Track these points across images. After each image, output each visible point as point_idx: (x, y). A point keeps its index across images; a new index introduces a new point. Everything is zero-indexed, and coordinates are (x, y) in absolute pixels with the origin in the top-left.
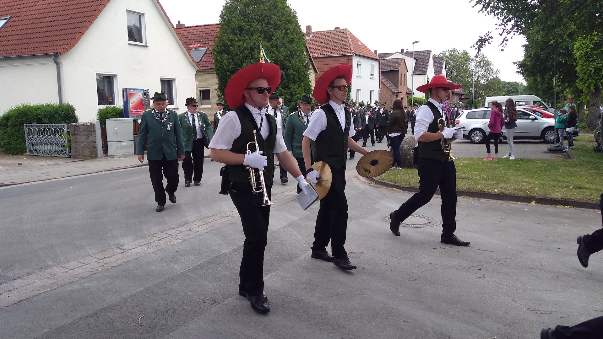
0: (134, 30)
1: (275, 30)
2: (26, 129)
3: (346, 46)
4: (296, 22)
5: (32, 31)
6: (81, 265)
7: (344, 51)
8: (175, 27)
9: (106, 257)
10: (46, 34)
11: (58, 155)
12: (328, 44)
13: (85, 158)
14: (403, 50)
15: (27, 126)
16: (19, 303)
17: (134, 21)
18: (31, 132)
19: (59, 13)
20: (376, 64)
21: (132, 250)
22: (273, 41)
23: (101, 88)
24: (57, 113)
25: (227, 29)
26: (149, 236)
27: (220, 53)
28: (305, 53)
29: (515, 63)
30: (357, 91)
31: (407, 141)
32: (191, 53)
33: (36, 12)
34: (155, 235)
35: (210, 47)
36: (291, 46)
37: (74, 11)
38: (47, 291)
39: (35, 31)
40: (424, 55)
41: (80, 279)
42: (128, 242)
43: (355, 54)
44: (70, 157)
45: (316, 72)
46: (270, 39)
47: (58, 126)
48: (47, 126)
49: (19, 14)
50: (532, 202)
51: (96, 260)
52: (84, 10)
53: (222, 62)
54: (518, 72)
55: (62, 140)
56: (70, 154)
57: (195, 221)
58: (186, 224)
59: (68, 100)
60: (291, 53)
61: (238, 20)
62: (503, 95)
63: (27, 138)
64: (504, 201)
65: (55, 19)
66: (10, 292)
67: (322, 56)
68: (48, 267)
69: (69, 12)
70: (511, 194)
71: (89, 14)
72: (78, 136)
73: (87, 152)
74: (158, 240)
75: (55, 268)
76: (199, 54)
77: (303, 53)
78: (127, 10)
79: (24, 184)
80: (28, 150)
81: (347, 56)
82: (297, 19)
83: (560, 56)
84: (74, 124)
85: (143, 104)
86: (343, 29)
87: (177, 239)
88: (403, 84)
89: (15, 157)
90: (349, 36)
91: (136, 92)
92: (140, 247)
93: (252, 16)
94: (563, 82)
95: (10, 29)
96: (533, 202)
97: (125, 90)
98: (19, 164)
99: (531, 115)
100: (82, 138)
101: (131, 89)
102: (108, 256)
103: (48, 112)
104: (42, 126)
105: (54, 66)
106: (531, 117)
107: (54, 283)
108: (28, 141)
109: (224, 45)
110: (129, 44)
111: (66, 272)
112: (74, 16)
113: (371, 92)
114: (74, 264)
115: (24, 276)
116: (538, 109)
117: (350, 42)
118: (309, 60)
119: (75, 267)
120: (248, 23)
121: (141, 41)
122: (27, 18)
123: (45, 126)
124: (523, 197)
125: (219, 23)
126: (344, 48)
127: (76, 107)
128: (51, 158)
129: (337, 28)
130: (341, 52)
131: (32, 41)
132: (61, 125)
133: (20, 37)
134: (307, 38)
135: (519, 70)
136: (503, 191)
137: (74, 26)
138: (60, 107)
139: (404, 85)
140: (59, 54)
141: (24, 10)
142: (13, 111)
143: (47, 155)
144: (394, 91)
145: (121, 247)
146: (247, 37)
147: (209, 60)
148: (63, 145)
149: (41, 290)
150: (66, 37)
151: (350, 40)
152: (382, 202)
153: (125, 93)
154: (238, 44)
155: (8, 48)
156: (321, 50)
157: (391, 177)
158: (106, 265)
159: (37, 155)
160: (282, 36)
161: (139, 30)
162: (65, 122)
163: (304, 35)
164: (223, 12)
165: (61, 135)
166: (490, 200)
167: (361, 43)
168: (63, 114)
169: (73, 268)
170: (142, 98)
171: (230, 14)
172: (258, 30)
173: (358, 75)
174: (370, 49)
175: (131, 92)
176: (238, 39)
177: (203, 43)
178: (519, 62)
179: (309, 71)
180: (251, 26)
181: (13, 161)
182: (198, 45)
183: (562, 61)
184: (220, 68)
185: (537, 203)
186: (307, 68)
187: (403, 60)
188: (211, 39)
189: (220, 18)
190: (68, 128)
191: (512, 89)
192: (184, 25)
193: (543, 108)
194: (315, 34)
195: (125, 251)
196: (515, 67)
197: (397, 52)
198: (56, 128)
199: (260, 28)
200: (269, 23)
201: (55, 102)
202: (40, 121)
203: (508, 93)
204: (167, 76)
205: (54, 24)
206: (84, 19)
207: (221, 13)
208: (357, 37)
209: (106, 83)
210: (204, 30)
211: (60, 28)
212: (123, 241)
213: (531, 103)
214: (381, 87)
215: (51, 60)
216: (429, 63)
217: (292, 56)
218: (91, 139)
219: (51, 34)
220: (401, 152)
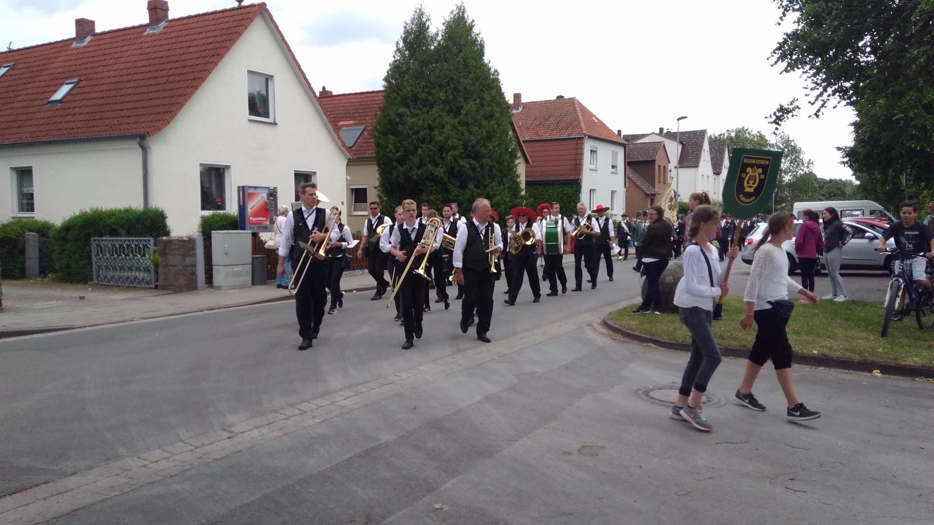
0: (257, 100)
1: (466, 99)
2: (93, 246)
3: (574, 123)
4: (497, 88)
5: (109, 100)
6: (168, 455)
7: (570, 131)
8: (318, 95)
9: (205, 443)
10: (129, 105)
11: (139, 285)
12: (546, 120)
13: (178, 289)
14: (661, 130)
15: (95, 240)
16: (72, 514)
17: (259, 88)
18: (101, 250)
19: (150, 75)
20: (620, 152)
21: (246, 434)
22: (462, 117)
23: (207, 185)
24: (140, 222)
25: (395, 98)
26: (271, 412)
27: (384, 133)
28: (511, 133)
29: (839, 149)
30: (590, 191)
31: (671, 270)
32: (341, 133)
33: (116, 73)
34: (280, 411)
35: (368, 125)
36: (489, 123)
37: (171, 72)
38: (115, 496)
39: (114, 100)
40: (694, 138)
41: (165, 477)
42: (239, 421)
43: (587, 136)
44: (156, 287)
45: (527, 162)
46: (457, 113)
47: (141, 241)
48: (125, 241)
49: (91, 76)
50: (874, 371)
51: (191, 448)
52: (185, 70)
53: (387, 148)
54: (844, 163)
55: (145, 262)
56: (157, 283)
57: (341, 390)
58: (327, 393)
59: (158, 202)
60: (488, 134)
61: (411, 85)
62: (822, 200)
63: (94, 259)
64: (828, 369)
65: (142, 83)
66: (61, 496)
67: (537, 138)
68: (118, 458)
69: (164, 73)
70: (840, 358)
71: (192, 76)
72: (170, 257)
73: (182, 281)
74: (285, 419)
75: (129, 460)
76: (352, 134)
77: (507, 135)
78: (249, 71)
79: (88, 329)
80: (95, 276)
81: (575, 138)
82: (500, 82)
83: (912, 139)
84: (165, 238)
85: (267, 210)
86: (570, 98)
87: (314, 417)
88: (662, 181)
89: (76, 286)
90: (578, 108)
91: (258, 191)
92: (257, 430)
93: (432, 79)
94: (918, 180)
95: (77, 98)
96: (876, 371)
97: (241, 189)
98: (82, 298)
99: (866, 232)
100: (176, 259)
101: (250, 187)
102: (208, 442)
103: (126, 220)
104: (117, 240)
105: (139, 152)
106: (867, 234)
107: (126, 483)
108: (96, 263)
109: (391, 122)
110: (250, 121)
111: (145, 466)
112: (171, 79)
113: (613, 192)
114: (157, 454)
115: (83, 471)
116: (878, 223)
117: (581, 117)
118: (517, 144)
119: (158, 459)
120: (426, 90)
121: (267, 115)
122: (103, 81)
123: (121, 241)
124: (860, 363)
125: (382, 89)
126: (571, 126)
127: (168, 213)
128: (128, 289)
129: (560, 97)
130: (567, 133)
131: (108, 115)
132: (145, 240)
133: (93, 109)
134: (514, 111)
135: (846, 160)
136: (826, 351)
137: (170, 93)
138: (144, 213)
139: (664, 183)
140: (146, 134)
141: (99, 70)
142: (75, 218)
143: (123, 284)
144: (648, 192)
145: (228, 429)
146: (425, 110)
147: (367, 144)
148: (147, 270)
149: (106, 493)
150: (159, 109)
151: (580, 114)
152: (632, 366)
153: (241, 192)
154: (410, 120)
155: (73, 125)
156: (535, 129)
157: (646, 326)
158: (206, 456)
159: (108, 284)
160: (474, 108)
161: (265, 100)
162: (151, 236)
163: (508, 106)
164: (390, 72)
165: (144, 255)
166: (805, 366)
167: (597, 119)
168: (148, 223)
169: (155, 460)
170: (266, 200)
171: (400, 76)
172: (441, 100)
173: (592, 167)
174: (610, 127)
175: (251, 191)
176: (411, 112)
177: (359, 118)
178: (846, 148)
179: (517, 162)
180: (430, 94)
181: (72, 292)
182: (351, 122)
183: (916, 147)
184: (383, 156)
185: (882, 372)
186: (513, 156)
187: (662, 145)
188: (371, 113)
189: (384, 83)
190: (155, 245)
191: (835, 190)
192: (331, 92)
193: (887, 222)
194: (526, 105)
195: (234, 434)
196: (840, 154)
197: (653, 133)
198: (138, 244)
199: (443, 96)
200: (456, 90)
201: (137, 205)
202: (114, 233)
203: (829, 197)
204: (304, 168)
205: (142, 90)
206: (185, 84)
207: (385, 74)
208: (591, 110)
209: (213, 178)
210: (361, 100)
211: (151, 96)
212: (231, 419)
213: (867, 212)
214: (627, 186)
215: (134, 144)
216: (703, 150)
217: (489, 138)
218: (188, 260)
219: (138, 105)
220: (661, 287)
